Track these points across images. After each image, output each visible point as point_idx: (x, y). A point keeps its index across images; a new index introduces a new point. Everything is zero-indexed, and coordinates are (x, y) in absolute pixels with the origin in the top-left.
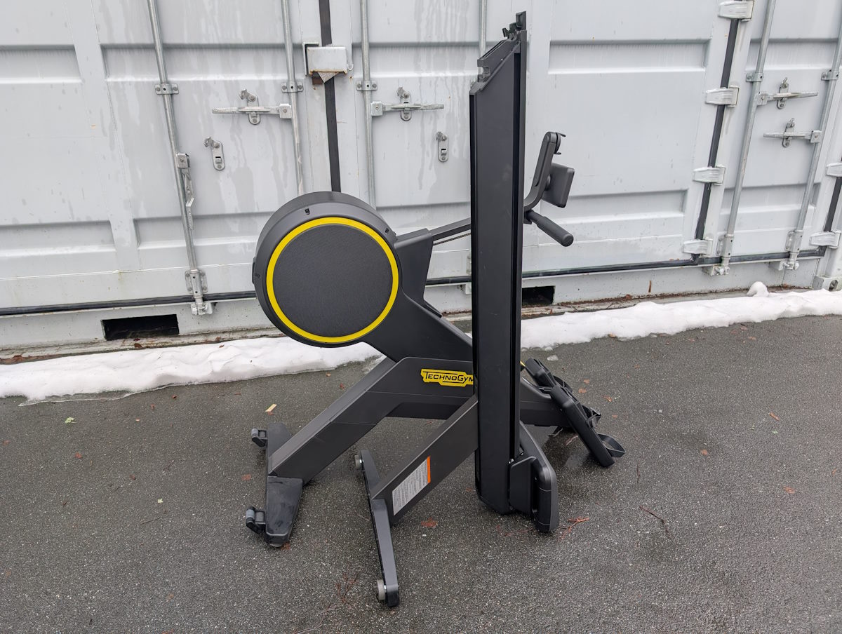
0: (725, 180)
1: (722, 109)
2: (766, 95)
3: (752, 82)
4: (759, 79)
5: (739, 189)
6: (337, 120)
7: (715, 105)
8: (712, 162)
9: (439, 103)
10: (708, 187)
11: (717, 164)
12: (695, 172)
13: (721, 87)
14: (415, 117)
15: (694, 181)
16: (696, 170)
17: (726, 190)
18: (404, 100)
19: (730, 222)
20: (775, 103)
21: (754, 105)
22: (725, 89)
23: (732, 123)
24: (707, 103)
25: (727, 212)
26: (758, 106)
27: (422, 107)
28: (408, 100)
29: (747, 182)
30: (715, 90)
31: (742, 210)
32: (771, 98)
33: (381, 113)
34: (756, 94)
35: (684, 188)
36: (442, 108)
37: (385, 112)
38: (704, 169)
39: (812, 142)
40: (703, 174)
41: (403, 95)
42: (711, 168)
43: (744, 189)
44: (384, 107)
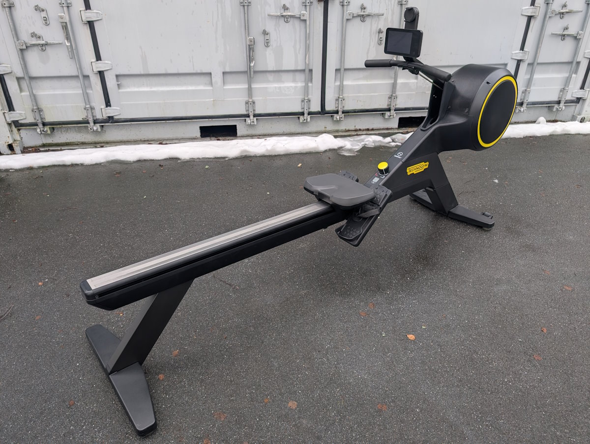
0: (528, 58)
1: (530, 18)
2: (554, 11)
3: (548, 4)
4: (551, 2)
5: (536, 63)
6: (328, 21)
7: (526, 16)
8: (522, 48)
9: (381, 12)
10: (519, 62)
11: (525, 50)
12: (512, 54)
13: (531, 5)
14: (368, 20)
15: (512, 58)
16: (513, 52)
17: (529, 64)
18: (363, 10)
19: (529, 82)
20: (559, 15)
21: (548, 16)
22: (532, 7)
23: (535, 26)
24: (522, 15)
25: (528, 77)
26: (550, 17)
27: (372, 15)
28: (365, 10)
29: (540, 60)
30: (527, 8)
31: (536, 76)
32: (557, 13)
33: (351, 18)
34: (549, 10)
35: (506, 63)
36: (383, 15)
37: (353, 17)
38: (517, 52)
39: (577, 38)
40: (517, 54)
41: (363, 8)
42: (521, 51)
43: (538, 64)
44: (353, 14)
